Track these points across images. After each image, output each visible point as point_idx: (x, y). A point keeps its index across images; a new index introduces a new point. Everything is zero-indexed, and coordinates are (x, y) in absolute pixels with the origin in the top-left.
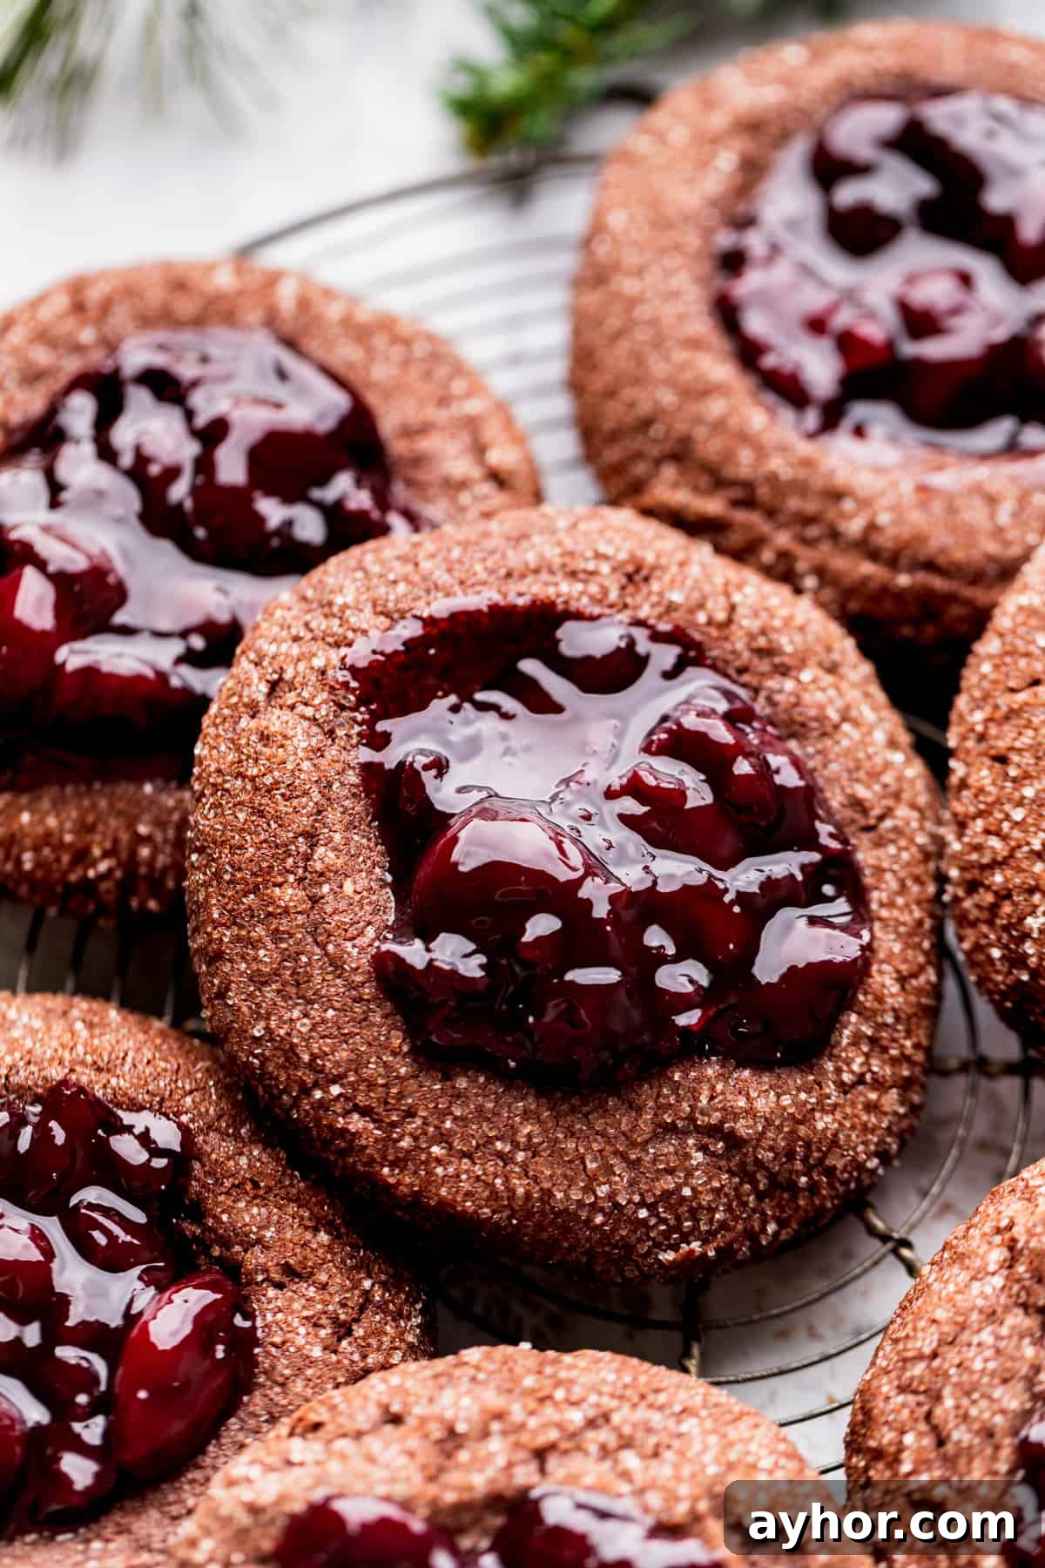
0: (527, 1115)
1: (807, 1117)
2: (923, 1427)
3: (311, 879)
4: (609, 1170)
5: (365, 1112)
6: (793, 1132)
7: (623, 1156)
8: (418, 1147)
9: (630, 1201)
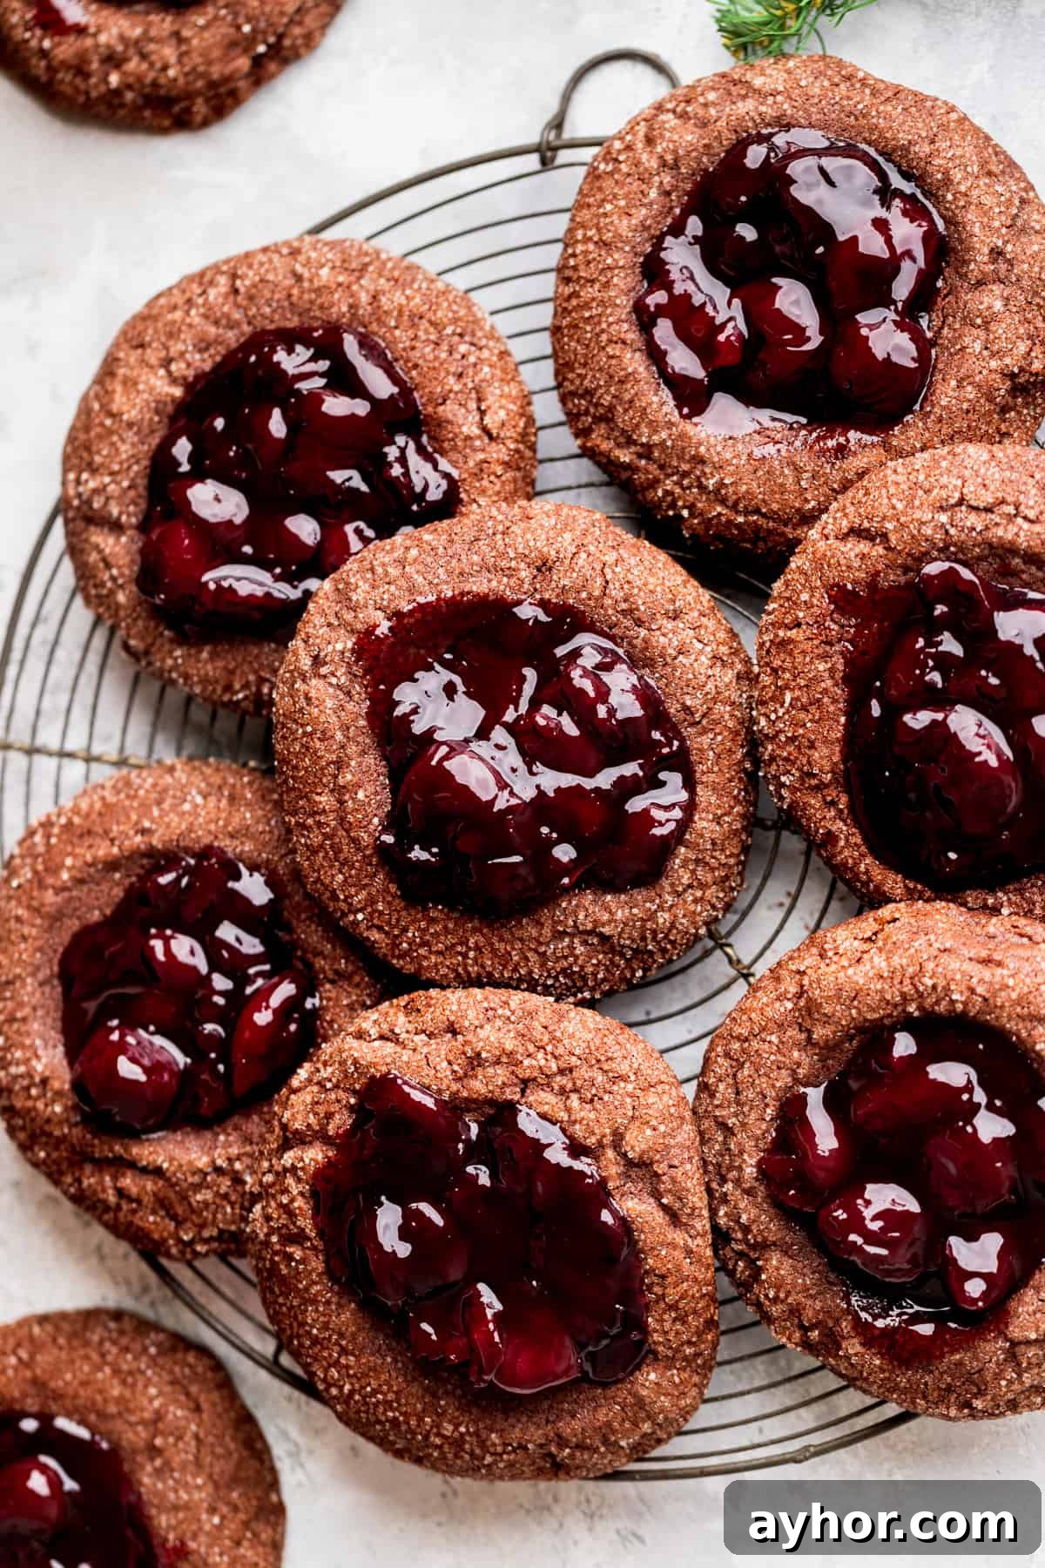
0: (474, 930)
1: (652, 916)
2: (731, 1081)
3: (339, 791)
4: (527, 959)
5: (380, 929)
6: (643, 926)
7: (536, 951)
8: (411, 949)
9: (541, 976)
